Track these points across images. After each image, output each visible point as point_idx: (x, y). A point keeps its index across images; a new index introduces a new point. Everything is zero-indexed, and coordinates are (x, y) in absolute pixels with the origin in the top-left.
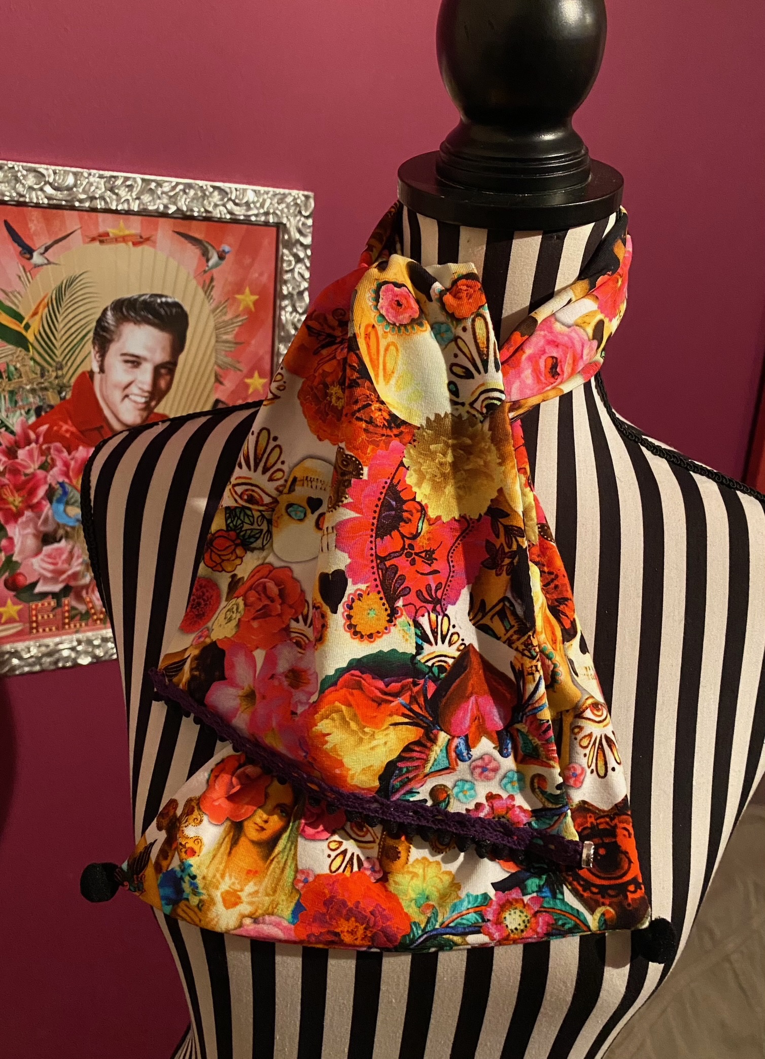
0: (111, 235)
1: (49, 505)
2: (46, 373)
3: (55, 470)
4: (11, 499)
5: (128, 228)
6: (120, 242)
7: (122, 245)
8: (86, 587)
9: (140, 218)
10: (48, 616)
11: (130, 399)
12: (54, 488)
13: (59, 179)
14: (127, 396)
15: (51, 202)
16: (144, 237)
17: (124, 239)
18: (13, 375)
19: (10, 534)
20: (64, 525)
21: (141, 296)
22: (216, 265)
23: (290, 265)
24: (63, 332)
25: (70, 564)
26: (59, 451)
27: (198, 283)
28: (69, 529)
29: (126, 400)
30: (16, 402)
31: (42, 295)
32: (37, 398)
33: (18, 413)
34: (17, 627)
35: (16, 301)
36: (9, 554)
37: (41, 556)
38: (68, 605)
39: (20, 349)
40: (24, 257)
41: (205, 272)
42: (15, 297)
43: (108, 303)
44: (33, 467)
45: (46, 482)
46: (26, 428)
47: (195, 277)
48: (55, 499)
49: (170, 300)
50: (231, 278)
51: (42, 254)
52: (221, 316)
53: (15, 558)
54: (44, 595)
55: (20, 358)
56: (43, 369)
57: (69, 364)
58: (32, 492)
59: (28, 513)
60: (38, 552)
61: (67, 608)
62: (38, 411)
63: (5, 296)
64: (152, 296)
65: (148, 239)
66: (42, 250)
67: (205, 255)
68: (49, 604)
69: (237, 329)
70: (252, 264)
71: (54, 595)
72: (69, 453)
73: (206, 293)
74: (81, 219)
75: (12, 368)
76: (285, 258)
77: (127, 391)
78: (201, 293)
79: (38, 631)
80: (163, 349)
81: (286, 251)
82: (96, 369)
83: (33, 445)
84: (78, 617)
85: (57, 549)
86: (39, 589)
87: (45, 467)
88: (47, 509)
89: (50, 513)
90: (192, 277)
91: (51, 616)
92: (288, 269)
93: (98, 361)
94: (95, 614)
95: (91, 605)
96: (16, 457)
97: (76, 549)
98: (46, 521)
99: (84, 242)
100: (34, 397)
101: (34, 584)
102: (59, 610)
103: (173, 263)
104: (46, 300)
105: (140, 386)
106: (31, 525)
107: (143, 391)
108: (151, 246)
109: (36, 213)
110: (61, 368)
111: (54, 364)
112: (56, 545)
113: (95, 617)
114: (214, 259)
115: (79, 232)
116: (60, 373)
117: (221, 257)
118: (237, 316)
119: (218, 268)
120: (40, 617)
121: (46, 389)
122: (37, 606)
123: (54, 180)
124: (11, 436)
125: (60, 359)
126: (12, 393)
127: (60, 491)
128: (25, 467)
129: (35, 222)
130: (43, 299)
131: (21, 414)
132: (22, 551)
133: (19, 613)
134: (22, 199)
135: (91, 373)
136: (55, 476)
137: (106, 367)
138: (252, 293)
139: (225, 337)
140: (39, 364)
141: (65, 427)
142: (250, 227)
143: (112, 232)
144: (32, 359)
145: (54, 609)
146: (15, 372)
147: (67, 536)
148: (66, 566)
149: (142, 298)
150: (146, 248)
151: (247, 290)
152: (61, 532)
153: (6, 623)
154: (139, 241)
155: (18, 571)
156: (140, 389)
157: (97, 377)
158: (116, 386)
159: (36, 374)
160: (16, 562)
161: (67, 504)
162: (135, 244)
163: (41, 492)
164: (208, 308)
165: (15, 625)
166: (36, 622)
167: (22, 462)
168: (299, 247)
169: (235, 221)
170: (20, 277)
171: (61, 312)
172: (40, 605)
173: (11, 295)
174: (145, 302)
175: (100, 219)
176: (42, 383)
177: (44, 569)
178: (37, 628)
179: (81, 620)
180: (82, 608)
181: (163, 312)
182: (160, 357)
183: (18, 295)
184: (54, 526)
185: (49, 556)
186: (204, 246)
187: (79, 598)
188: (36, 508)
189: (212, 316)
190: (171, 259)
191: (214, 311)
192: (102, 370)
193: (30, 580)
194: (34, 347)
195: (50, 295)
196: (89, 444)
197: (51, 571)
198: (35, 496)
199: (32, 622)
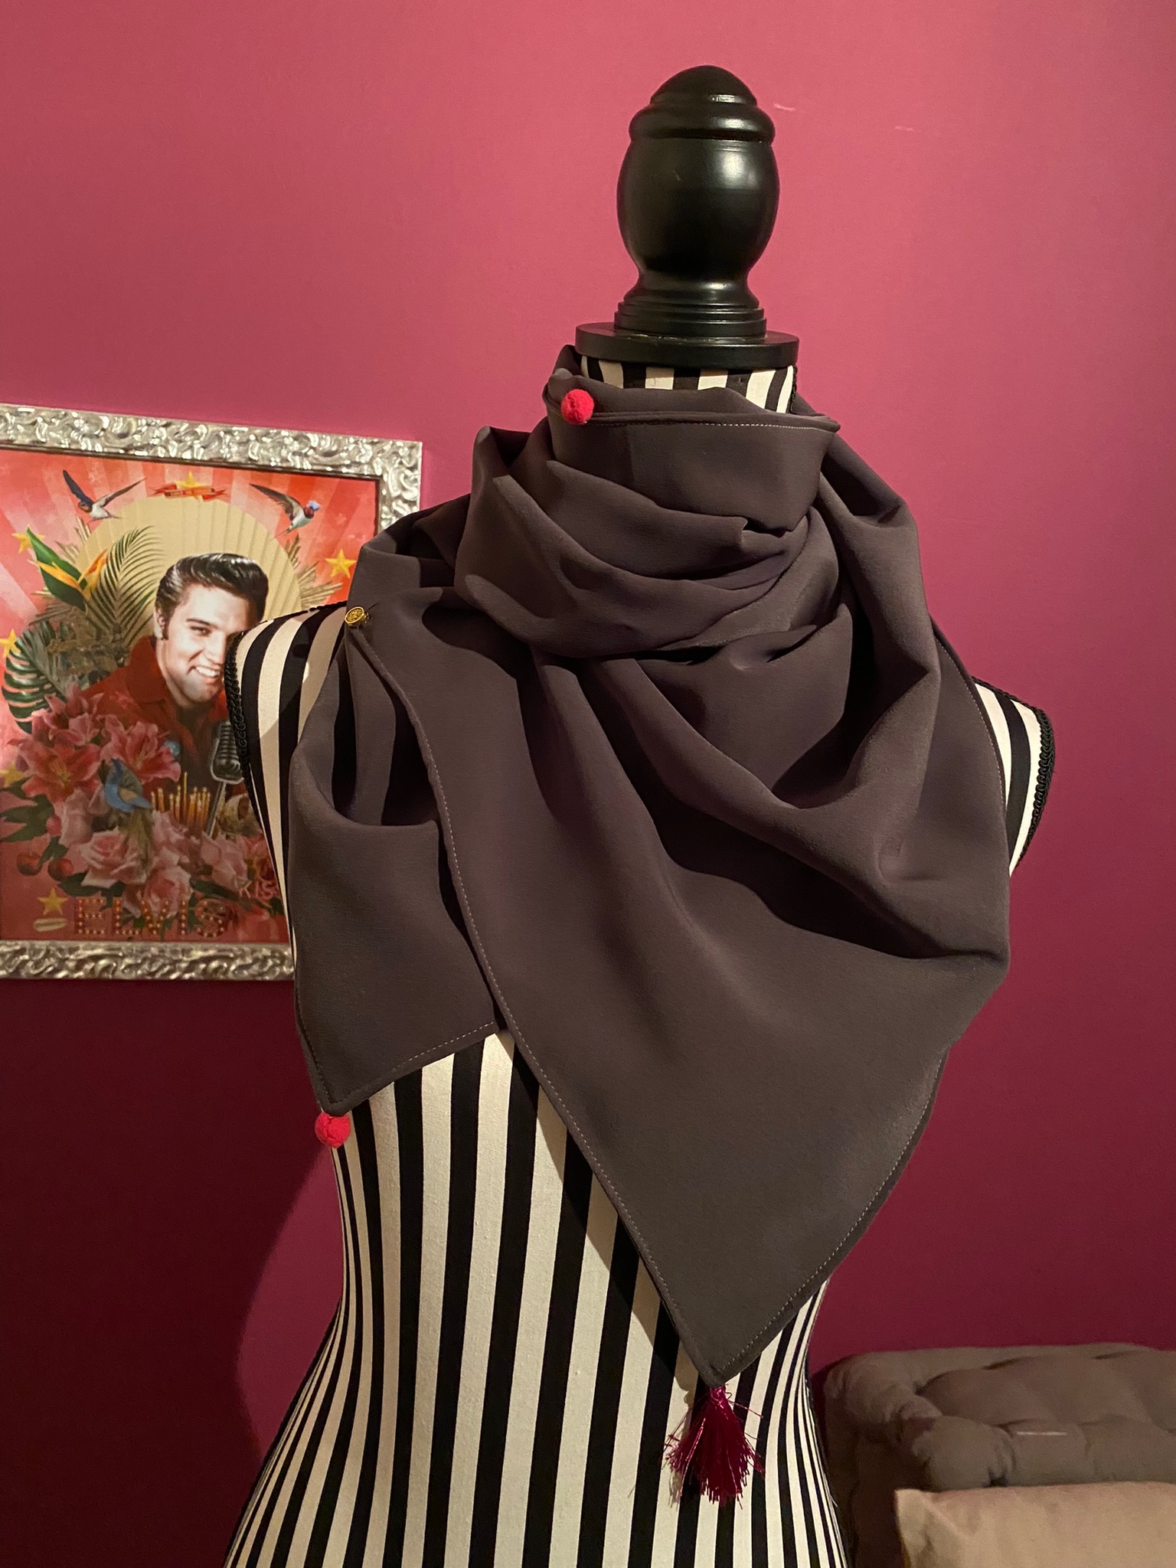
0: (178, 487)
2: (103, 636)
3: (110, 745)
4: (59, 773)
5: (198, 480)
6: (190, 495)
7: (192, 498)
8: (142, 887)
9: (211, 469)
10: (97, 916)
11: (198, 671)
14: (193, 667)
15: (108, 450)
16: (217, 489)
17: (193, 492)
18: (66, 635)
19: (57, 813)
21: (211, 555)
22: (303, 523)
24: (123, 591)
25: (123, 857)
26: (116, 725)
27: (281, 543)
29: (193, 671)
30: (69, 666)
31: (101, 551)
32: (92, 663)
33: (70, 677)
34: (59, 924)
35: (73, 556)
36: (54, 836)
37: (89, 844)
38: (120, 905)
39: (74, 608)
40: (83, 510)
41: (289, 531)
42: (72, 551)
44: (85, 739)
45: (98, 758)
46: (78, 692)
47: (276, 537)
49: (246, 561)
50: (320, 539)
51: (102, 506)
52: (308, 582)
53: (61, 842)
54: (91, 890)
55: (75, 617)
56: (99, 631)
57: (129, 627)
58: (84, 767)
59: (78, 791)
60: (87, 838)
61: (118, 909)
63: (61, 550)
64: (225, 555)
65: (220, 493)
66: (102, 502)
67: (289, 512)
68: (98, 901)
70: (347, 522)
71: (105, 891)
72: (126, 728)
73: (289, 554)
74: (145, 470)
75: (66, 628)
76: (383, 516)
77: (194, 662)
78: (283, 554)
79: (84, 932)
80: (238, 616)
81: (385, 508)
82: (159, 634)
83: (86, 715)
84: (131, 923)
85: (108, 838)
86: (88, 881)
87: (99, 741)
90: (272, 536)
91: (100, 916)
93: (161, 626)
94: (151, 921)
95: (146, 910)
96: (67, 727)
97: (131, 840)
98: (97, 803)
99: (149, 495)
100: (88, 661)
101: (83, 875)
102: (109, 910)
103: (250, 520)
104: (105, 557)
105: (210, 657)
106: (81, 804)
107: (214, 664)
108: (224, 500)
109: (97, 463)
110: (120, 632)
111: (111, 626)
112: (108, 833)
113: (151, 925)
116: (118, 636)
117: (309, 514)
118: (328, 584)
119: (306, 526)
120: (87, 916)
121: (101, 653)
122: (84, 901)
124: (63, 703)
125: (119, 621)
126: (64, 654)
128: (77, 739)
129: (96, 472)
130: (101, 555)
131: (74, 679)
132: (68, 836)
133: (63, 905)
134: (76, 447)
135: (153, 640)
136: (109, 751)
137: (170, 634)
138: (347, 557)
140: (95, 625)
141: (122, 698)
142: (343, 480)
143: (180, 484)
144: (88, 619)
145: (104, 908)
146: (68, 633)
147: (121, 823)
148: (118, 858)
149: (214, 558)
150: (217, 502)
151: (341, 554)
152: (114, 818)
153: (48, 916)
154: (211, 495)
155: (65, 857)
156: (209, 660)
157: (160, 644)
158: (181, 655)
159: (92, 636)
160: (62, 847)
161: (122, 786)
162: (206, 498)
163: (94, 768)
164: (292, 572)
165: (60, 920)
166: (83, 920)
167: (73, 733)
168: (400, 502)
169: (322, 474)
170: (77, 530)
171: (121, 570)
172: (87, 901)
173: (66, 549)
174: (216, 562)
175: (167, 471)
176: (99, 646)
177: (93, 859)
178: (83, 928)
179: (135, 926)
180: (137, 913)
181: (238, 575)
182: (234, 625)
183: (75, 550)
184: (106, 811)
185: (100, 844)
186: (288, 502)
187: (133, 900)
188: (87, 786)
189: (297, 581)
190: (247, 516)
191: (300, 575)
193: (78, 870)
194: (89, 606)
195: (109, 552)
196: (149, 720)
197: (102, 863)
198: (86, 772)
199: (78, 920)
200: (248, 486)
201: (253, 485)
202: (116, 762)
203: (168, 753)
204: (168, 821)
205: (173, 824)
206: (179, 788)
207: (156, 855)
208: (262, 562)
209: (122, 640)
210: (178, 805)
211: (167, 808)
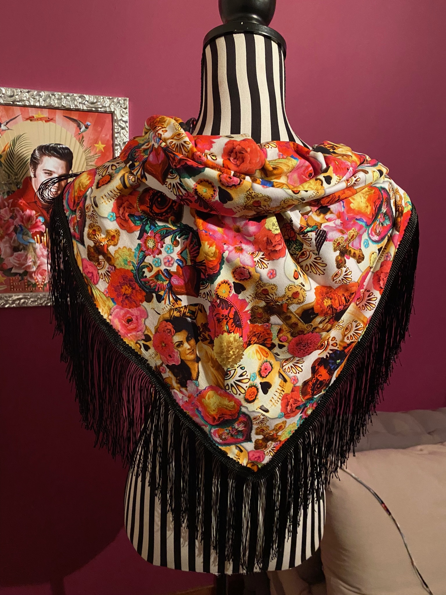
2: (11, 177)
5: (43, 114)
6: (39, 120)
7: (41, 122)
9: (47, 110)
13: (8, 92)
15: (6, 102)
16: (50, 118)
17: (41, 119)
21: (50, 144)
22: (84, 131)
23: (118, 130)
24: (17, 159)
27: (77, 139)
31: (6, 143)
32: (7, 188)
37: (13, 257)
41: (79, 134)
47: (75, 136)
49: (64, 146)
50: (92, 137)
52: (88, 154)
57: (21, 173)
58: (8, 228)
60: (12, 255)
64: (55, 144)
65: (52, 119)
66: (5, 124)
67: (79, 126)
69: (96, 160)
70: (102, 130)
71: (20, 274)
73: (80, 143)
74: (21, 110)
76: (115, 127)
78: (78, 143)
80: (62, 168)
81: (116, 124)
82: (33, 176)
85: (19, 254)
86: (13, 271)
87: (13, 217)
90: (73, 136)
92: (117, 132)
93: (33, 173)
99: (24, 120)
101: (11, 269)
102: (23, 281)
103: (64, 130)
104: (8, 145)
108: (53, 122)
110: (17, 175)
111: (13, 173)
112: (19, 252)
114: (83, 128)
116: (16, 177)
117: (87, 127)
118: (96, 154)
119: (86, 132)
121: (11, 184)
123: (6, 93)
125: (16, 171)
135: (31, 178)
137: (37, 175)
138: (102, 144)
139: (90, 163)
140: (7, 173)
141: (20, 201)
142: (98, 113)
143: (36, 116)
144: (4, 170)
149: (51, 145)
150: (51, 123)
151: (100, 142)
152: (21, 247)
154: (48, 120)
157: (33, 180)
159: (6, 177)
161: (23, 234)
162: (46, 121)
164: (82, 150)
168: (121, 122)
169: (90, 111)
171: (15, 151)
174: (52, 147)
175: (30, 111)
176: (9, 181)
178: (13, 288)
181: (61, 152)
182: (61, 171)
184: (18, 244)
185: (17, 257)
186: (78, 122)
189: (84, 154)
190: (63, 128)
191: (85, 151)
192: (35, 176)
194: (4, 165)
195: (10, 143)
196: (32, 209)
197: (18, 264)
198: (9, 230)
199: (11, 286)
200: (62, 117)
201: (64, 116)
202: (20, 226)
203: (40, 221)
206: (45, 234)
207: (38, 260)
208: (70, 146)
209: (18, 179)
211: (41, 242)
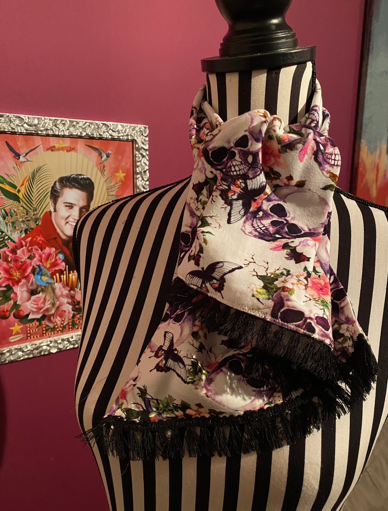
0: (56, 147)
1: (33, 276)
2: (29, 213)
3: (35, 259)
4: (15, 274)
5: (64, 144)
6: (61, 150)
7: (62, 151)
8: (53, 315)
9: (69, 139)
10: (35, 330)
11: (69, 224)
12: (35, 268)
13: (31, 121)
14: (67, 222)
15: (27, 132)
16: (72, 147)
17: (62, 149)
18: (13, 214)
19: (15, 291)
20: (41, 286)
21: (71, 175)
22: (106, 160)
23: (139, 159)
24: (36, 193)
25: (44, 304)
26: (37, 250)
27: (98, 168)
28: (43, 287)
29: (67, 224)
30: (15, 227)
31: (25, 176)
32: (25, 225)
33: (16, 232)
34: (21, 336)
35: (13, 179)
36: (15, 301)
37: (30, 301)
38: (45, 324)
39: (16, 202)
40: (15, 158)
41: (101, 163)
42: (13, 177)
43: (57, 178)
44: (24, 258)
45: (31, 265)
46: (20, 239)
47: (96, 166)
48: (36, 273)
49: (85, 177)
50: (113, 166)
51: (24, 157)
52: (109, 184)
53: (18, 303)
54: (33, 320)
55: (16, 206)
56: (27, 211)
57: (40, 208)
59: (23, 281)
60: (29, 299)
61: (44, 326)
62: (26, 231)
63: (8, 177)
64: (77, 175)
65: (73, 149)
66: (24, 155)
67: (100, 155)
68: (35, 324)
69: (117, 189)
70: (122, 159)
71: (38, 320)
72: (42, 251)
73: (101, 173)
74: (42, 140)
75: (12, 211)
76: (137, 156)
77: (68, 220)
78: (99, 173)
79: (31, 338)
80: (83, 200)
81: (137, 153)
82: (52, 210)
83: (24, 247)
84: (50, 330)
85: (38, 298)
86: (30, 317)
87: (31, 258)
88: (32, 278)
89: (34, 279)
90: (94, 166)
91: (37, 330)
92: (139, 160)
93: (53, 207)
94: (58, 328)
95: (55, 324)
96: (16, 254)
97: (47, 297)
98: (32, 284)
99: (44, 151)
100: (24, 225)
102: (40, 327)
103: (86, 160)
104: (27, 179)
105: (73, 217)
106: (25, 286)
107: (76, 220)
108: (75, 152)
109: (21, 137)
110: (36, 210)
111: (32, 208)
112: (37, 295)
113: (58, 330)
114: (104, 157)
115: (41, 146)
116: (35, 212)
117: (108, 156)
118: (116, 184)
119: (107, 161)
120: (31, 331)
121: (29, 220)
122: (30, 325)
123: (28, 121)
124: (14, 244)
125: (35, 206)
126: (13, 223)
127: (38, 269)
128: (21, 258)
129: (20, 142)
130: (25, 178)
131: (18, 233)
132: (21, 299)
133: (21, 329)
134: (13, 131)
135: (50, 212)
136: (35, 262)
137: (57, 209)
138: (123, 172)
139: (111, 193)
140: (25, 209)
141: (39, 238)
142: (120, 142)
143: (57, 146)
144: (22, 206)
145: (38, 327)
146: (14, 213)
147: (43, 291)
148: (42, 305)
149: (72, 176)
150: (73, 153)
151: (121, 171)
152: (39, 289)
153: (15, 335)
154: (70, 150)
155: (20, 309)
156: (74, 219)
157: (53, 214)
158: (62, 218)
159: (24, 213)
160: (19, 305)
161: (42, 275)
162: (67, 151)
163: (29, 270)
164: (103, 180)
165: (21, 335)
166: (30, 333)
167: (20, 256)
168: (143, 150)
169: (113, 139)
170: (14, 168)
171: (35, 184)
172: (31, 325)
173: (10, 176)
174: (73, 177)
175: (52, 140)
176: (28, 218)
177: (32, 307)
178: (30, 336)
179: (51, 331)
180: (51, 325)
181: (82, 183)
182: (82, 203)
183: (14, 177)
184: (36, 286)
185: (34, 301)
186: (100, 151)
187: (50, 321)
188: (27, 278)
189: (105, 183)
190: (84, 157)
191: (106, 181)
192: (55, 211)
193: (26, 313)
194: (22, 201)
195: (29, 176)
196: (51, 246)
197: (36, 308)
198: (26, 272)
199: (28, 334)
201: (86, 145)
203: (60, 259)
204: (61, 286)
205: (63, 287)
206: (65, 272)
207: (58, 301)
208: (91, 176)
209: (37, 214)
210: (65, 279)
211: (61, 281)
